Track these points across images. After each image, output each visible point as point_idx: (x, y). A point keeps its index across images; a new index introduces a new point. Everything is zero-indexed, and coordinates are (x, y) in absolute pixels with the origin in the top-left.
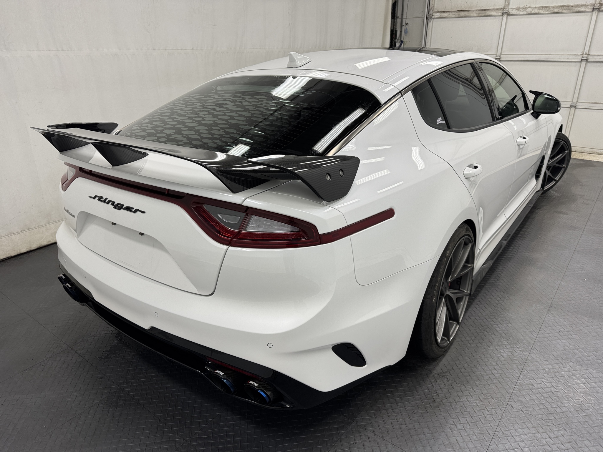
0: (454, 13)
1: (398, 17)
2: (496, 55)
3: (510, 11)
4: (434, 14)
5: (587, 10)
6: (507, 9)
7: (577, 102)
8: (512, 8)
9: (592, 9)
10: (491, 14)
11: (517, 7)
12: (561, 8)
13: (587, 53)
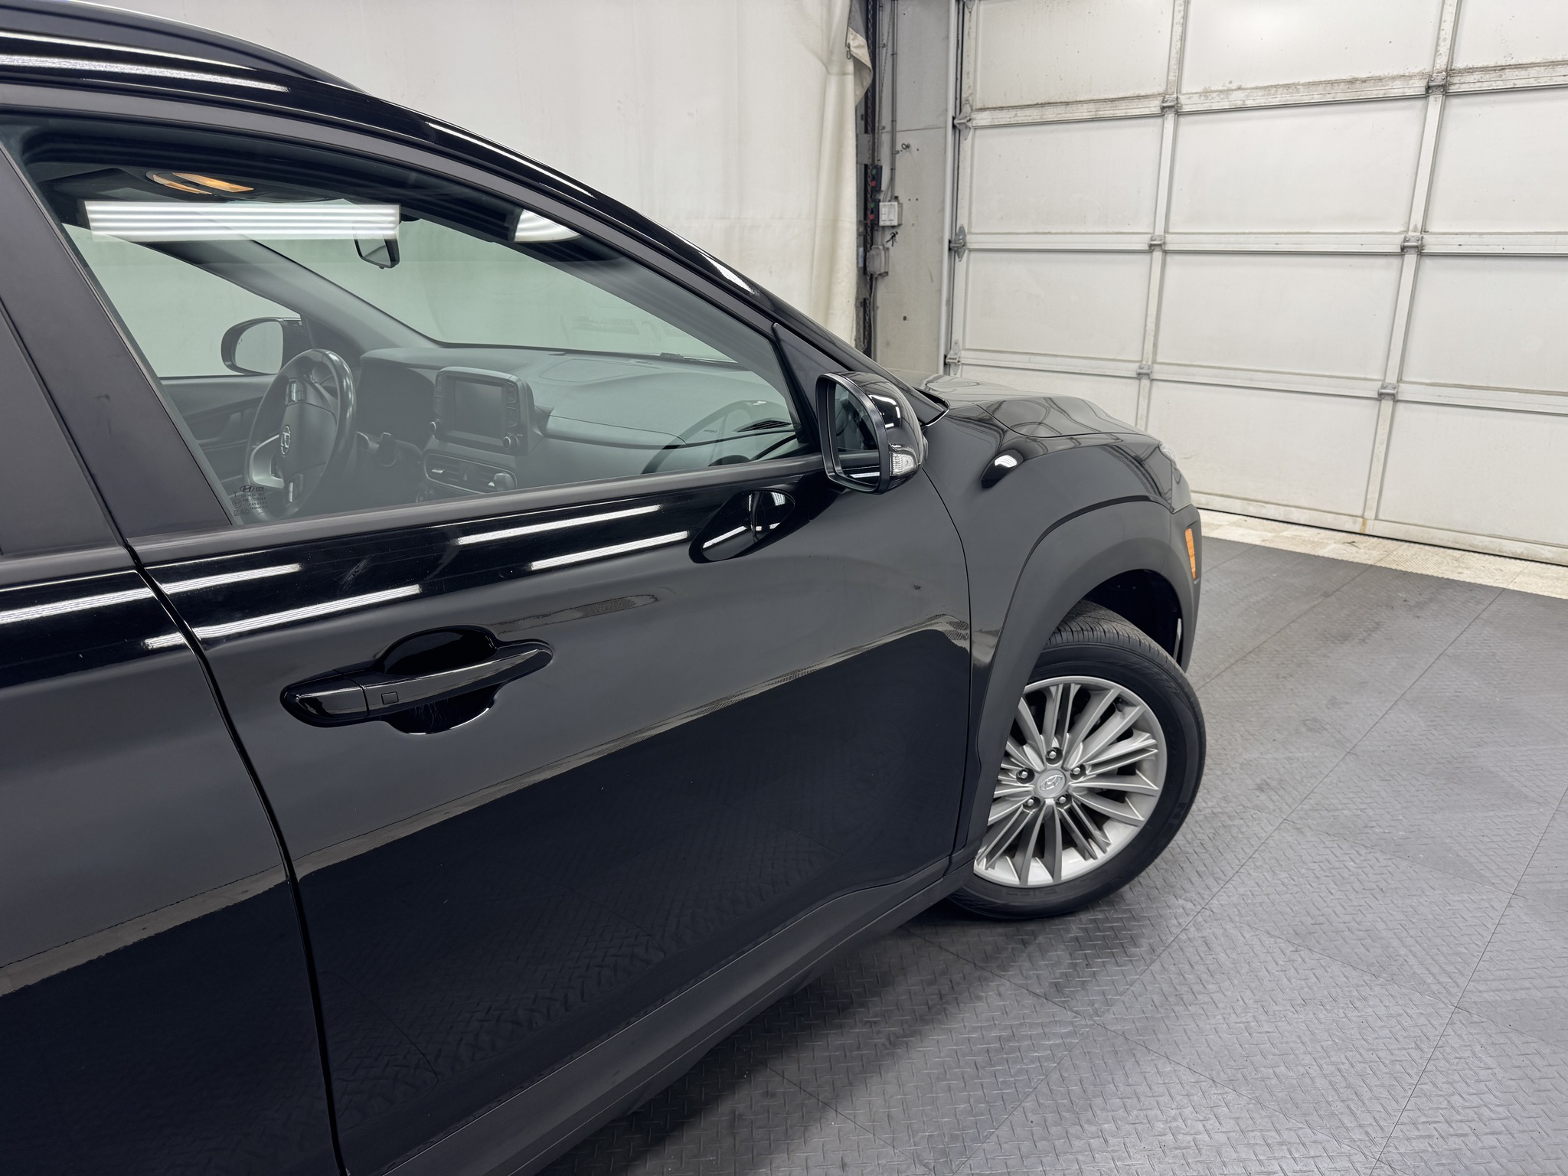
0: (1028, 112)
1: (884, 128)
2: (1150, 236)
3: (1183, 99)
4: (974, 115)
5: (1409, 92)
6: (1175, 95)
7: (1400, 380)
8: (1193, 93)
9: (1424, 89)
10: (1129, 111)
11: (1205, 88)
12: (1333, 89)
13: (1420, 229)
